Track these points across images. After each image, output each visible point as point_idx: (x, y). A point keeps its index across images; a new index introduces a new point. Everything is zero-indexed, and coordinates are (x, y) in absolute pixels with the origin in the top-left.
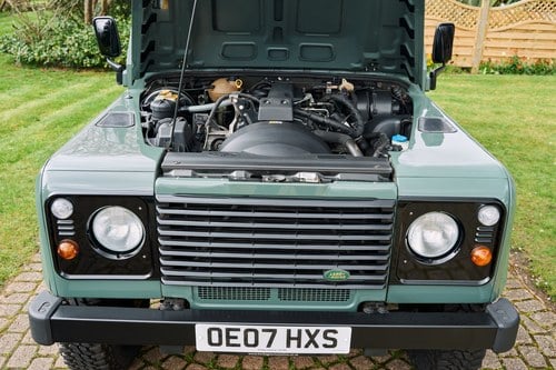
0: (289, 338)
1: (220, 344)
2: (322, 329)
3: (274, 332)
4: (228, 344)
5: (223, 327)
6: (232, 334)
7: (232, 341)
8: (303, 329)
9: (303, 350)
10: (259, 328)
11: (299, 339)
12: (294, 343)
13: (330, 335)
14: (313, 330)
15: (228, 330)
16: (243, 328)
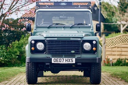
0: (66, 60)
1: (55, 62)
2: (71, 59)
3: (64, 59)
4: (57, 62)
5: (56, 58)
6: (57, 60)
7: (57, 61)
8: (68, 58)
9: (68, 63)
10: (61, 58)
11: (67, 60)
12: (67, 61)
13: (72, 60)
14: (69, 59)
15: (57, 59)
16: (59, 58)
